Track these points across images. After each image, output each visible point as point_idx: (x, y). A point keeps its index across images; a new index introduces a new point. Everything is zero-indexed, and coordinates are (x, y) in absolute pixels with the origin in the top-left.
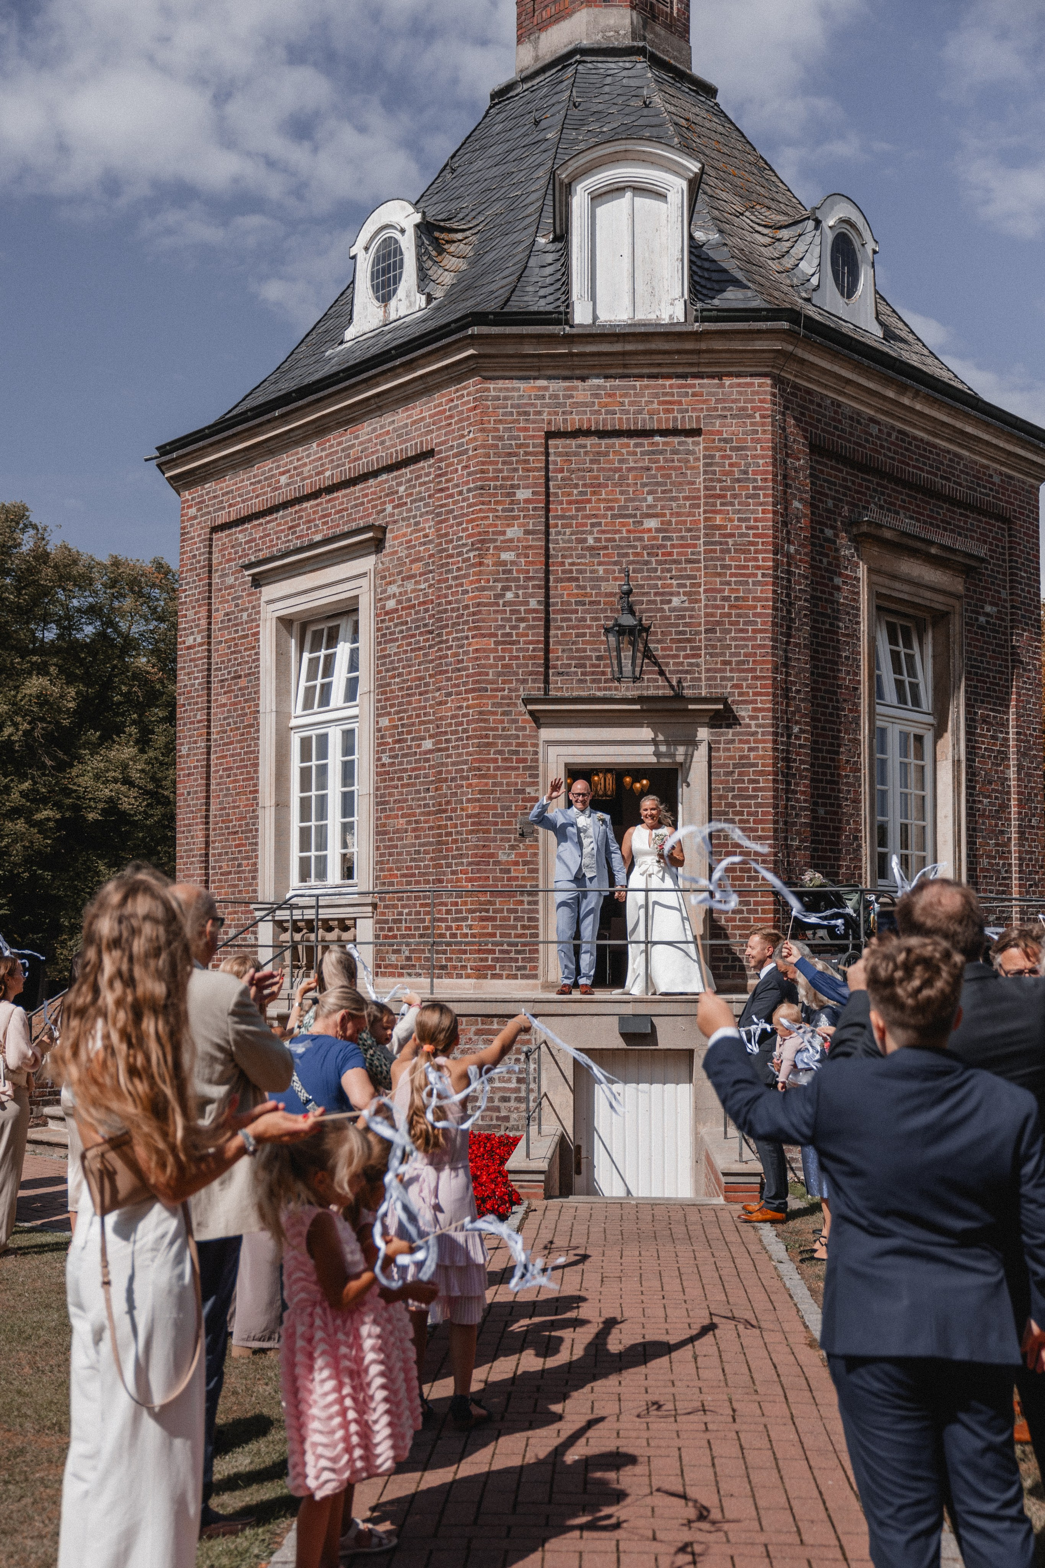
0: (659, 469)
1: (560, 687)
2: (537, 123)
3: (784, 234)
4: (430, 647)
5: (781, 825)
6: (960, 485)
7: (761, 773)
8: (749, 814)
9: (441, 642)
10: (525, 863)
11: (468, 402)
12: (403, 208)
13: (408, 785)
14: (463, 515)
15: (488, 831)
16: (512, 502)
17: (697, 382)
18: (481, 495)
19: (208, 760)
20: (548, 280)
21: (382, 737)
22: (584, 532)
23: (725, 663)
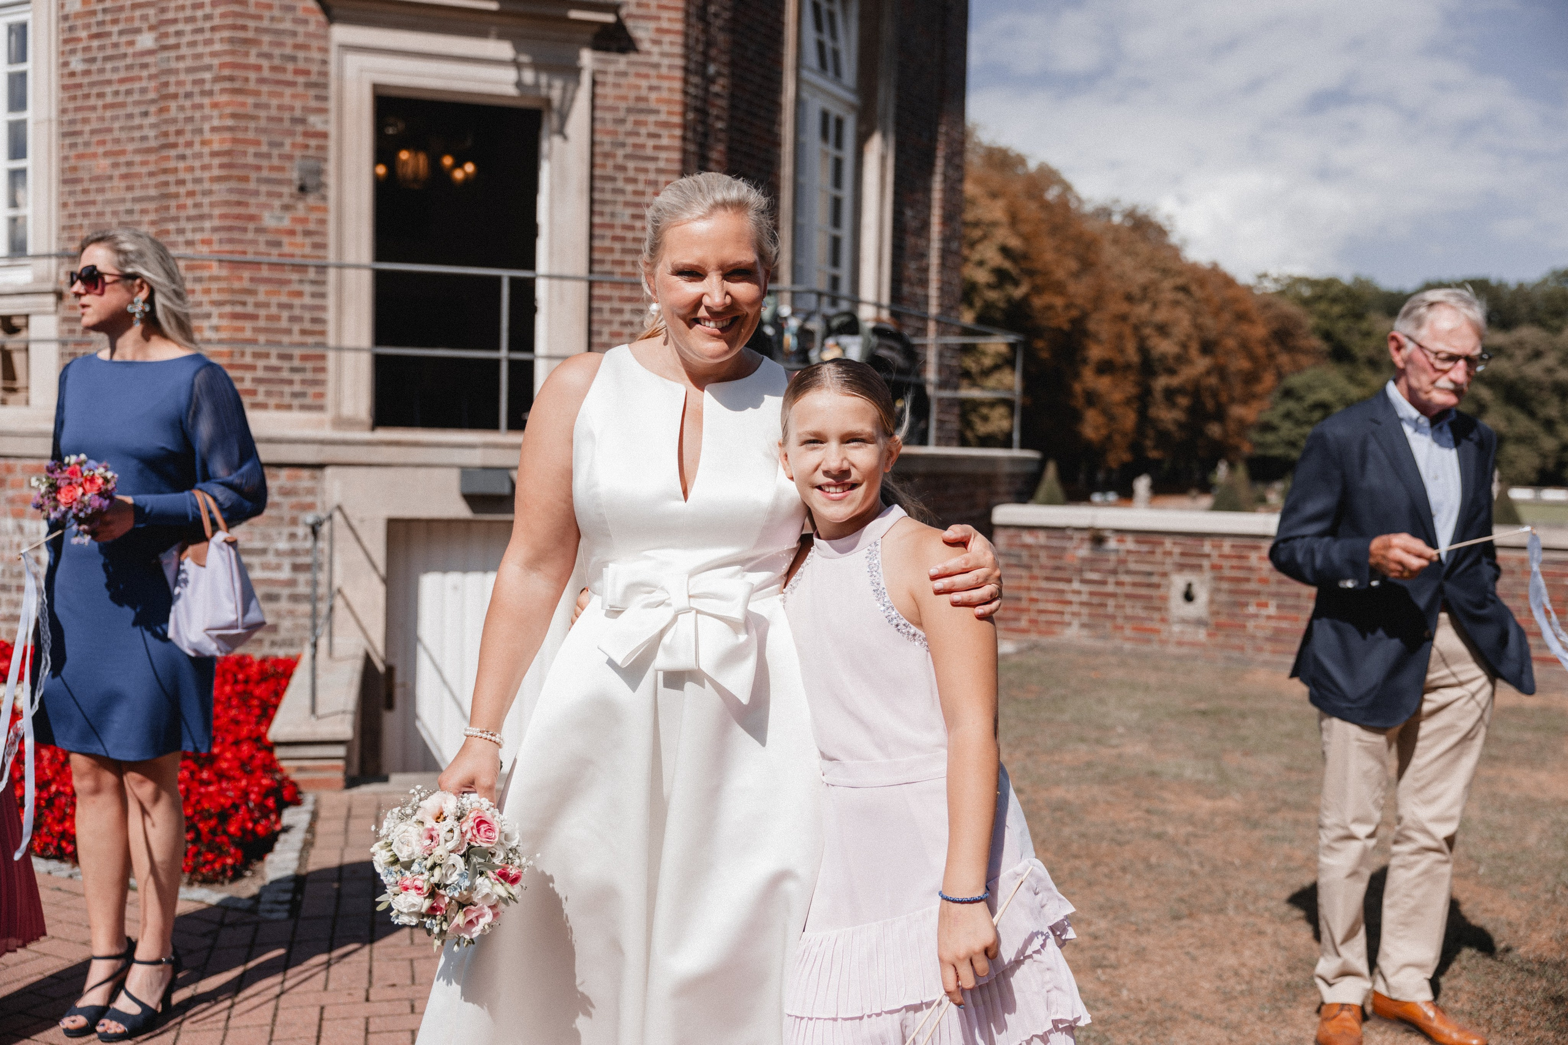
7: (666, 125)
10: (307, 233)
13: (112, 106)
15: (245, 179)
21: (71, 29)
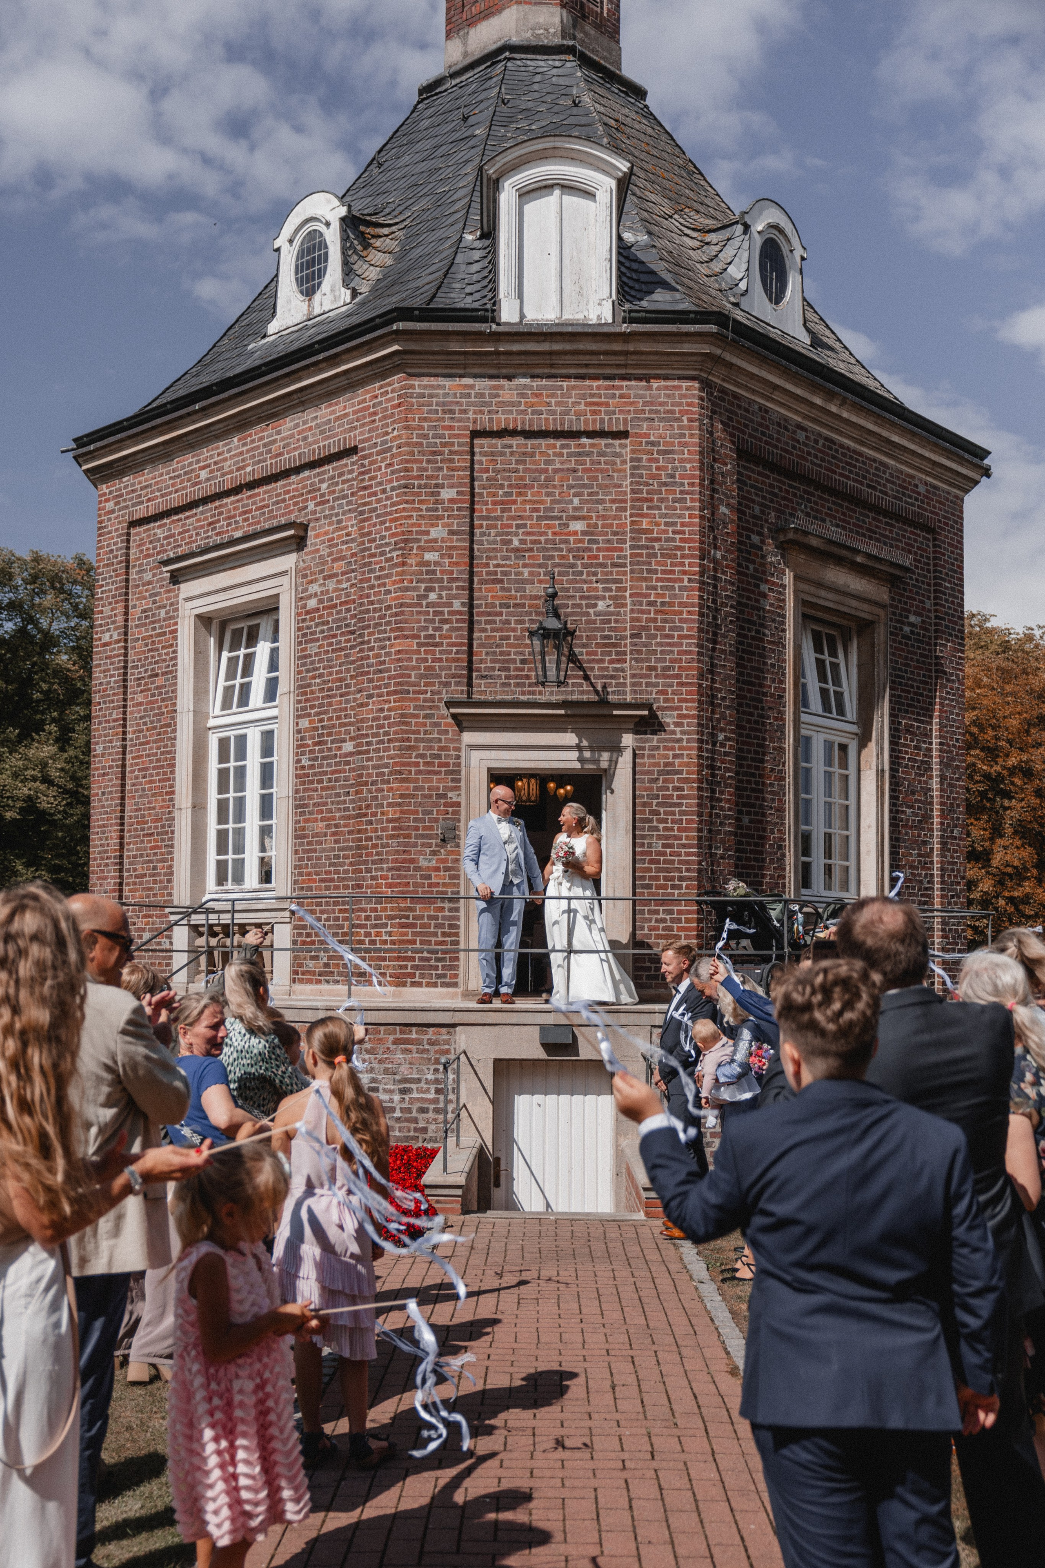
0: (585, 470)
1: (483, 690)
2: (465, 119)
3: (713, 237)
4: (352, 647)
5: (705, 833)
6: (886, 494)
7: (686, 780)
8: (674, 822)
9: (363, 643)
10: (447, 869)
11: (392, 399)
12: (329, 201)
13: (327, 788)
14: (387, 514)
15: (409, 836)
16: (436, 502)
17: (625, 383)
18: (405, 493)
19: (124, 759)
20: (475, 278)
21: (302, 739)
22: (508, 534)
23: (650, 668)
